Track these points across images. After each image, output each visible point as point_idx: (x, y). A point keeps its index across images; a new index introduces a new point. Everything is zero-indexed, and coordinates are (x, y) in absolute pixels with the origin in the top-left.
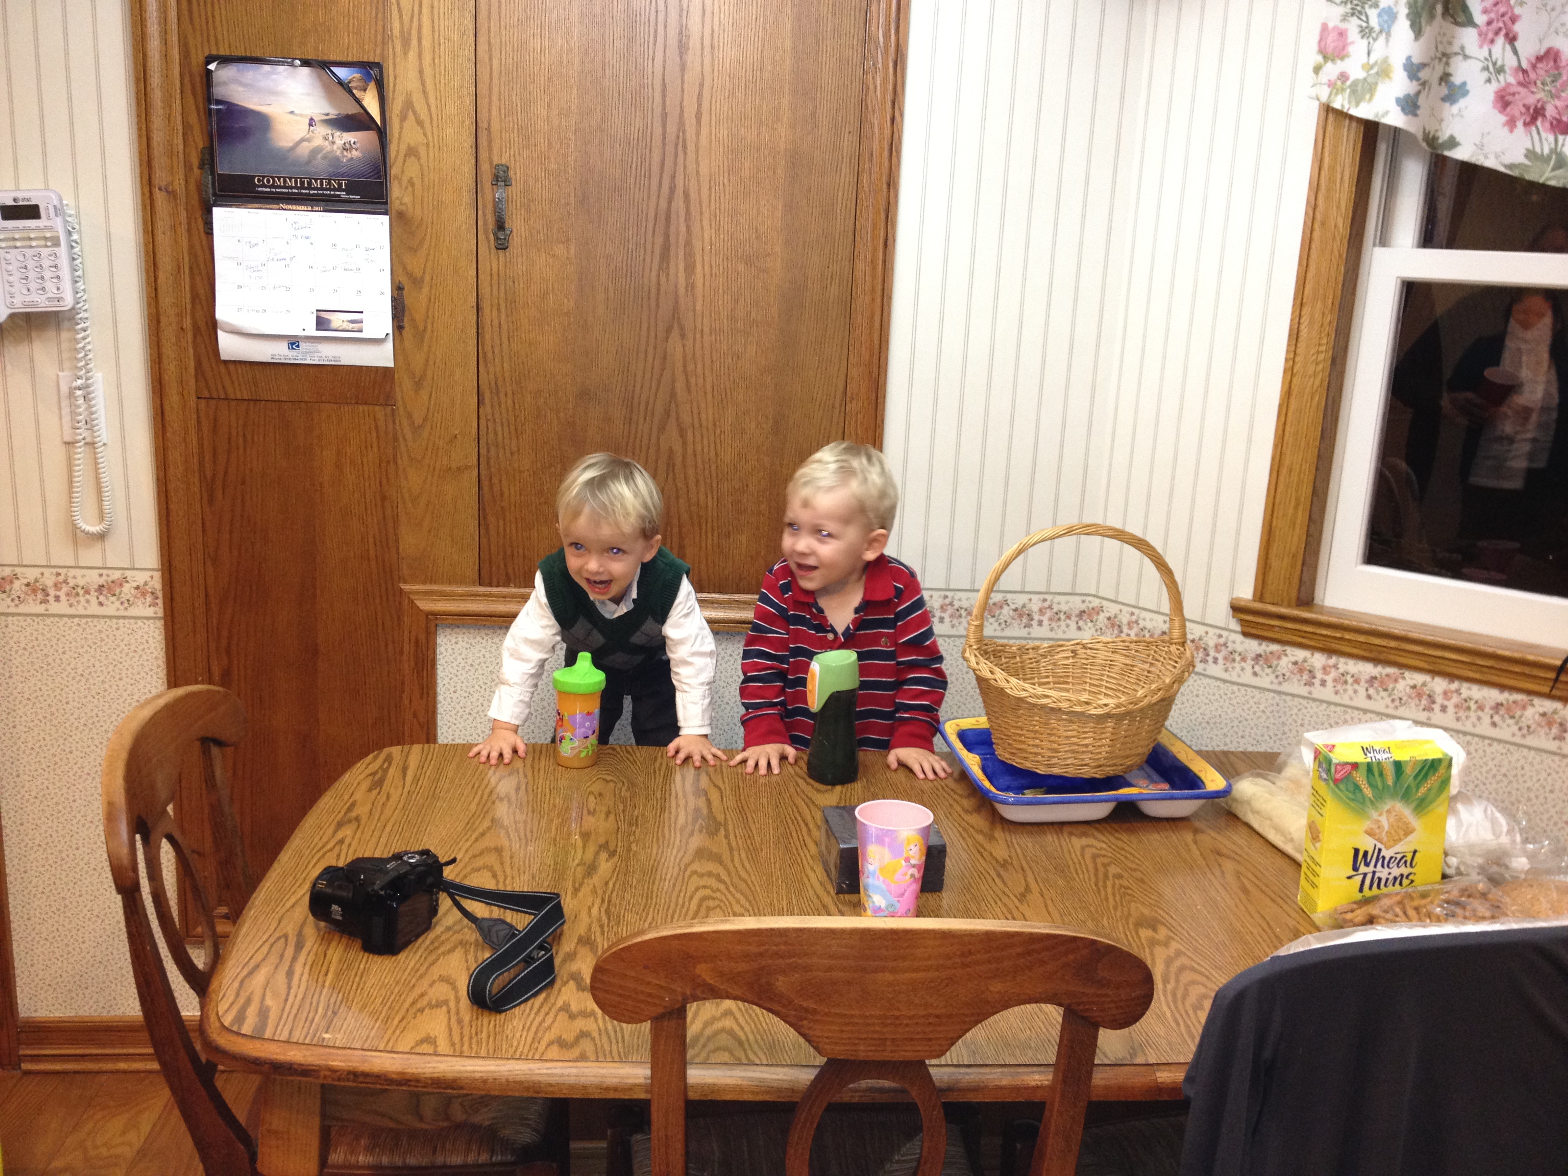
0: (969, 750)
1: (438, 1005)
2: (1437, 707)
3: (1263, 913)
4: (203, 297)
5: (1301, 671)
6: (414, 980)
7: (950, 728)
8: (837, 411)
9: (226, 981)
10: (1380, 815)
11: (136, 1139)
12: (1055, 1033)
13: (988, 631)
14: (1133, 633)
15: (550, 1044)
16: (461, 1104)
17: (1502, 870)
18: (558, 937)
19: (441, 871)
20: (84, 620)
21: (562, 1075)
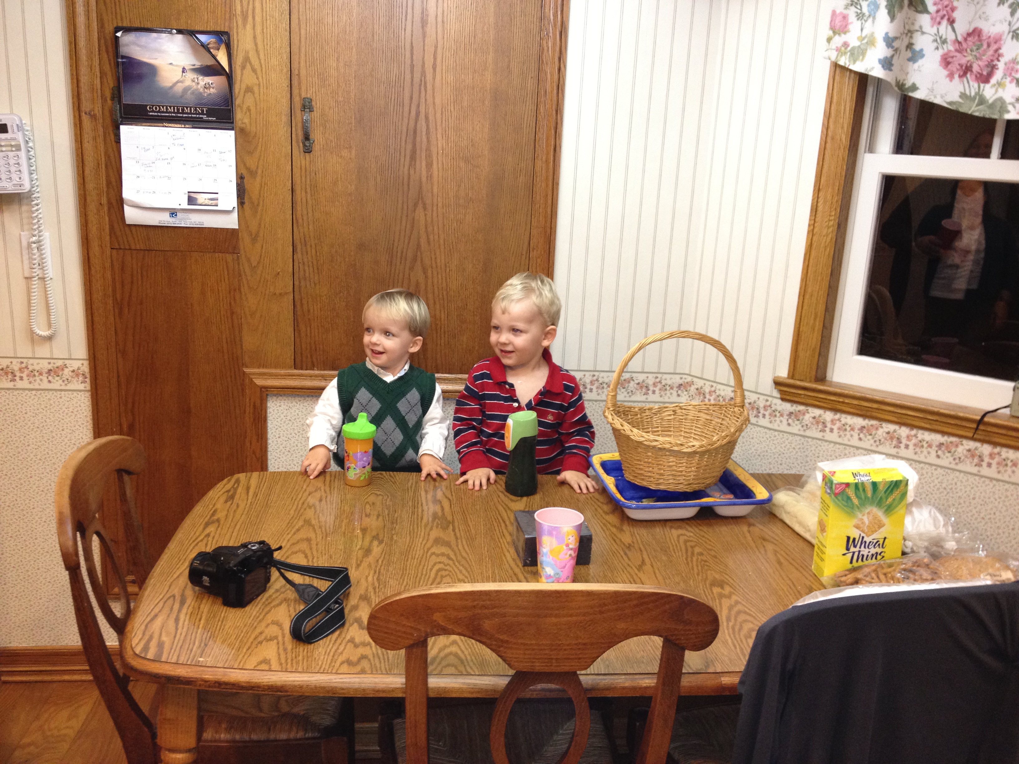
0: (608, 474)
1: (271, 639)
2: (902, 446)
3: (790, 577)
4: (114, 184)
5: (818, 423)
6: (256, 624)
7: (596, 460)
8: (524, 257)
9: (136, 625)
10: (863, 515)
11: (76, 724)
12: (658, 653)
13: (620, 397)
14: (712, 398)
15: (342, 663)
16: (286, 701)
17: (940, 550)
18: (347, 595)
19: (272, 555)
20: (39, 392)
21: (349, 683)
